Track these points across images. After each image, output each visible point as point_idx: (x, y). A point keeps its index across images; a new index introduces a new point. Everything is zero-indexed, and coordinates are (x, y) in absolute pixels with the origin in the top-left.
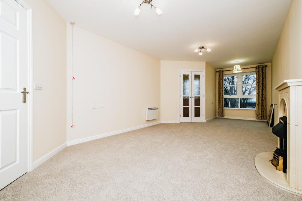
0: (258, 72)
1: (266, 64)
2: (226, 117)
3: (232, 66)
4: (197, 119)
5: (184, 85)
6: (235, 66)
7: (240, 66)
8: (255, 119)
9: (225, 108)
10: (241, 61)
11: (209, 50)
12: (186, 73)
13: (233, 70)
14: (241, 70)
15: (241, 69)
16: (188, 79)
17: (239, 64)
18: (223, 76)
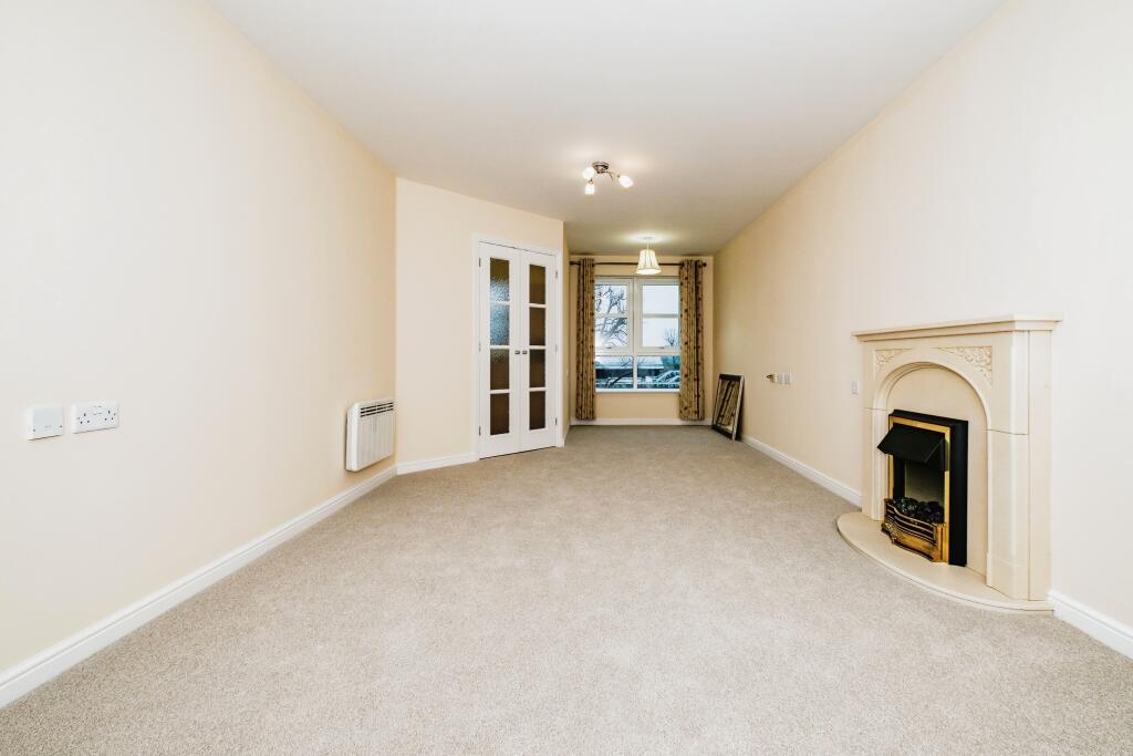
0: (687, 278)
1: (704, 259)
2: (599, 421)
3: (635, 250)
4: (538, 439)
5: (506, 303)
6: (642, 252)
7: (657, 254)
8: (678, 422)
9: (598, 390)
10: (659, 237)
11: (626, 182)
12: (501, 255)
13: (637, 264)
14: (658, 266)
15: (660, 264)
16: (508, 278)
17: (652, 247)
18: (593, 281)
